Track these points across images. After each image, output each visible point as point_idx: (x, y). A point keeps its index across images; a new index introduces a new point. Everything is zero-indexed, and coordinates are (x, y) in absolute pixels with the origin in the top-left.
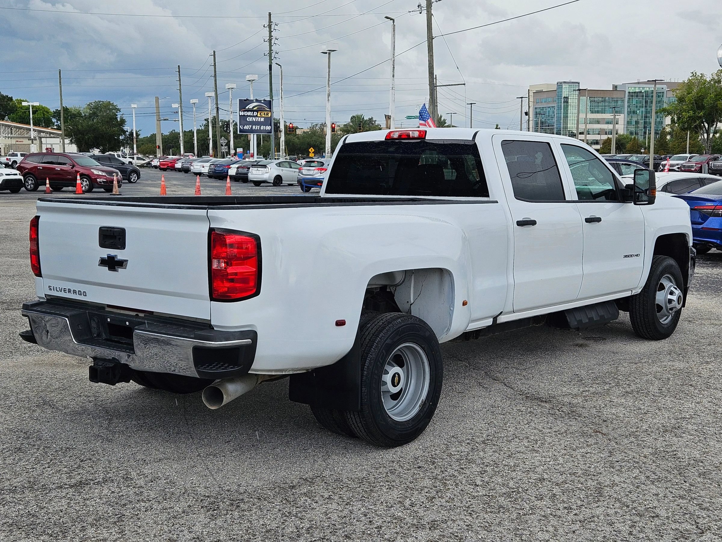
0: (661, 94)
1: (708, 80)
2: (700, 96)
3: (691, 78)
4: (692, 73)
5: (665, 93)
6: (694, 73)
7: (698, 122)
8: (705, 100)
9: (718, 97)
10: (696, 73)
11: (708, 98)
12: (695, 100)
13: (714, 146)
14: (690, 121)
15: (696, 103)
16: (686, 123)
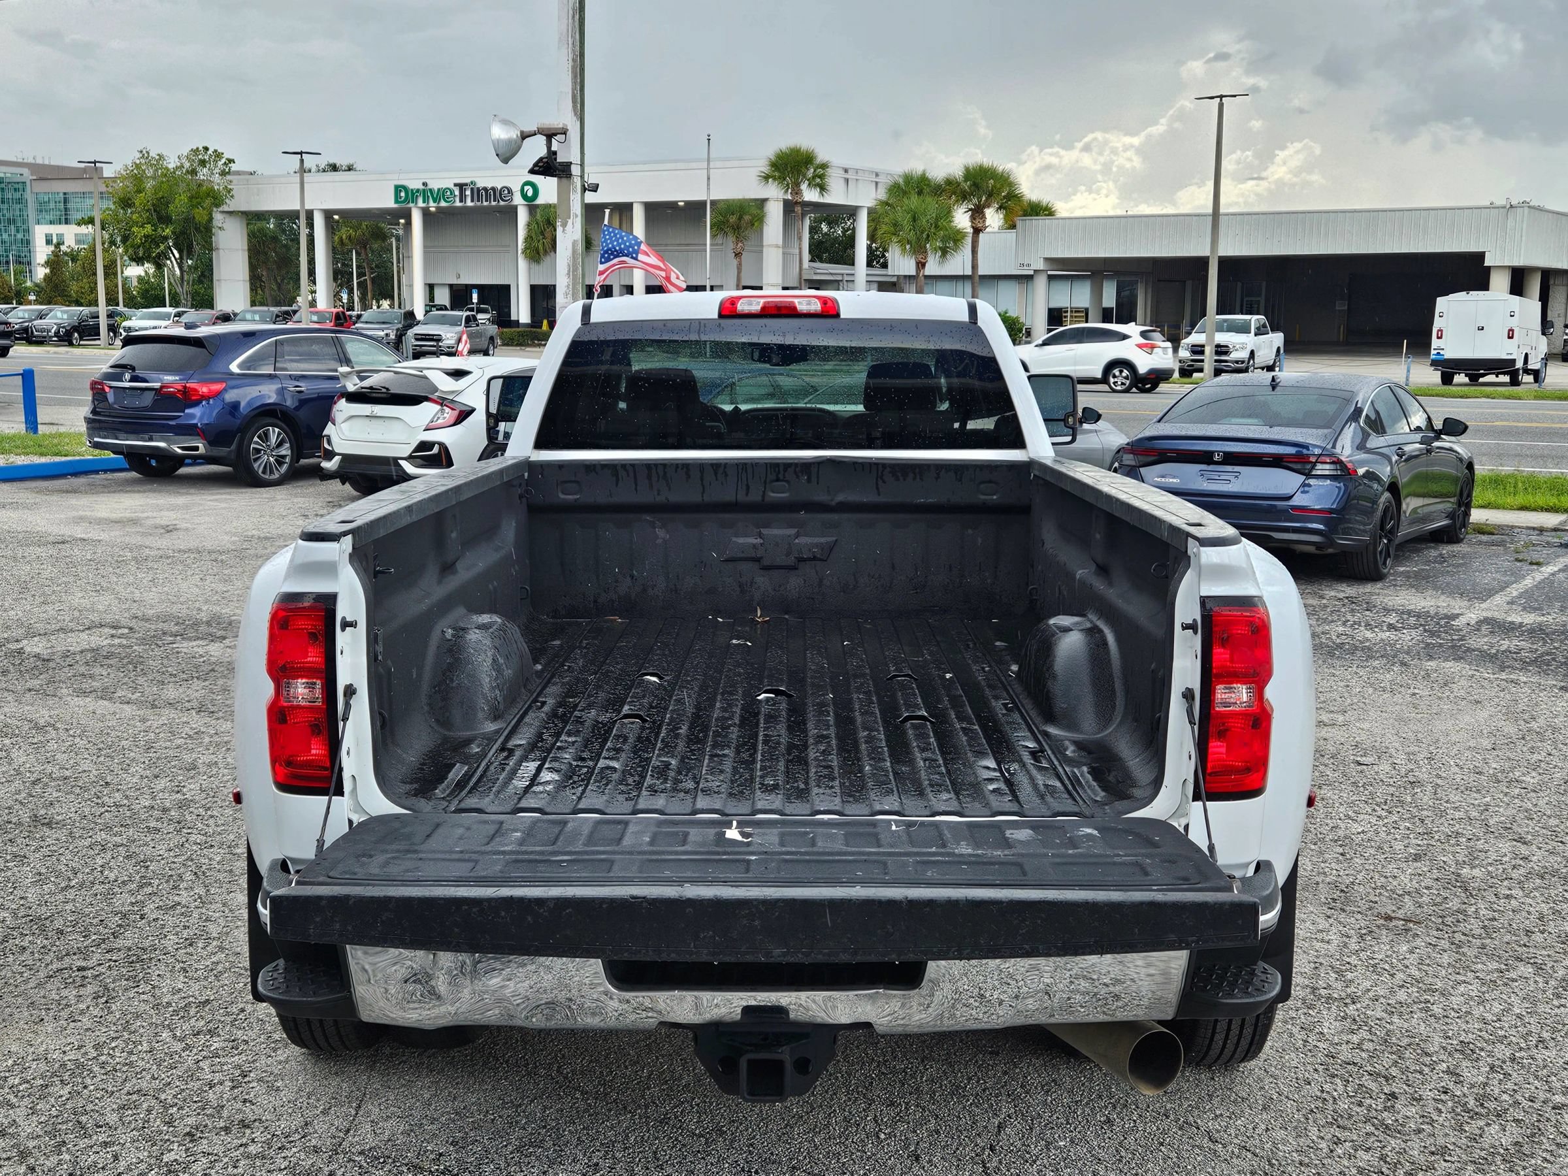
0: (20, 186)
1: (171, 166)
2: (163, 197)
3: (138, 162)
4: (141, 152)
5: (28, 184)
6: (144, 152)
7: (162, 247)
8: (171, 207)
9: (195, 201)
10: (148, 153)
11: (177, 201)
12: (153, 205)
13: (147, 291)
14: (147, 245)
15: (155, 211)
16: (139, 247)
